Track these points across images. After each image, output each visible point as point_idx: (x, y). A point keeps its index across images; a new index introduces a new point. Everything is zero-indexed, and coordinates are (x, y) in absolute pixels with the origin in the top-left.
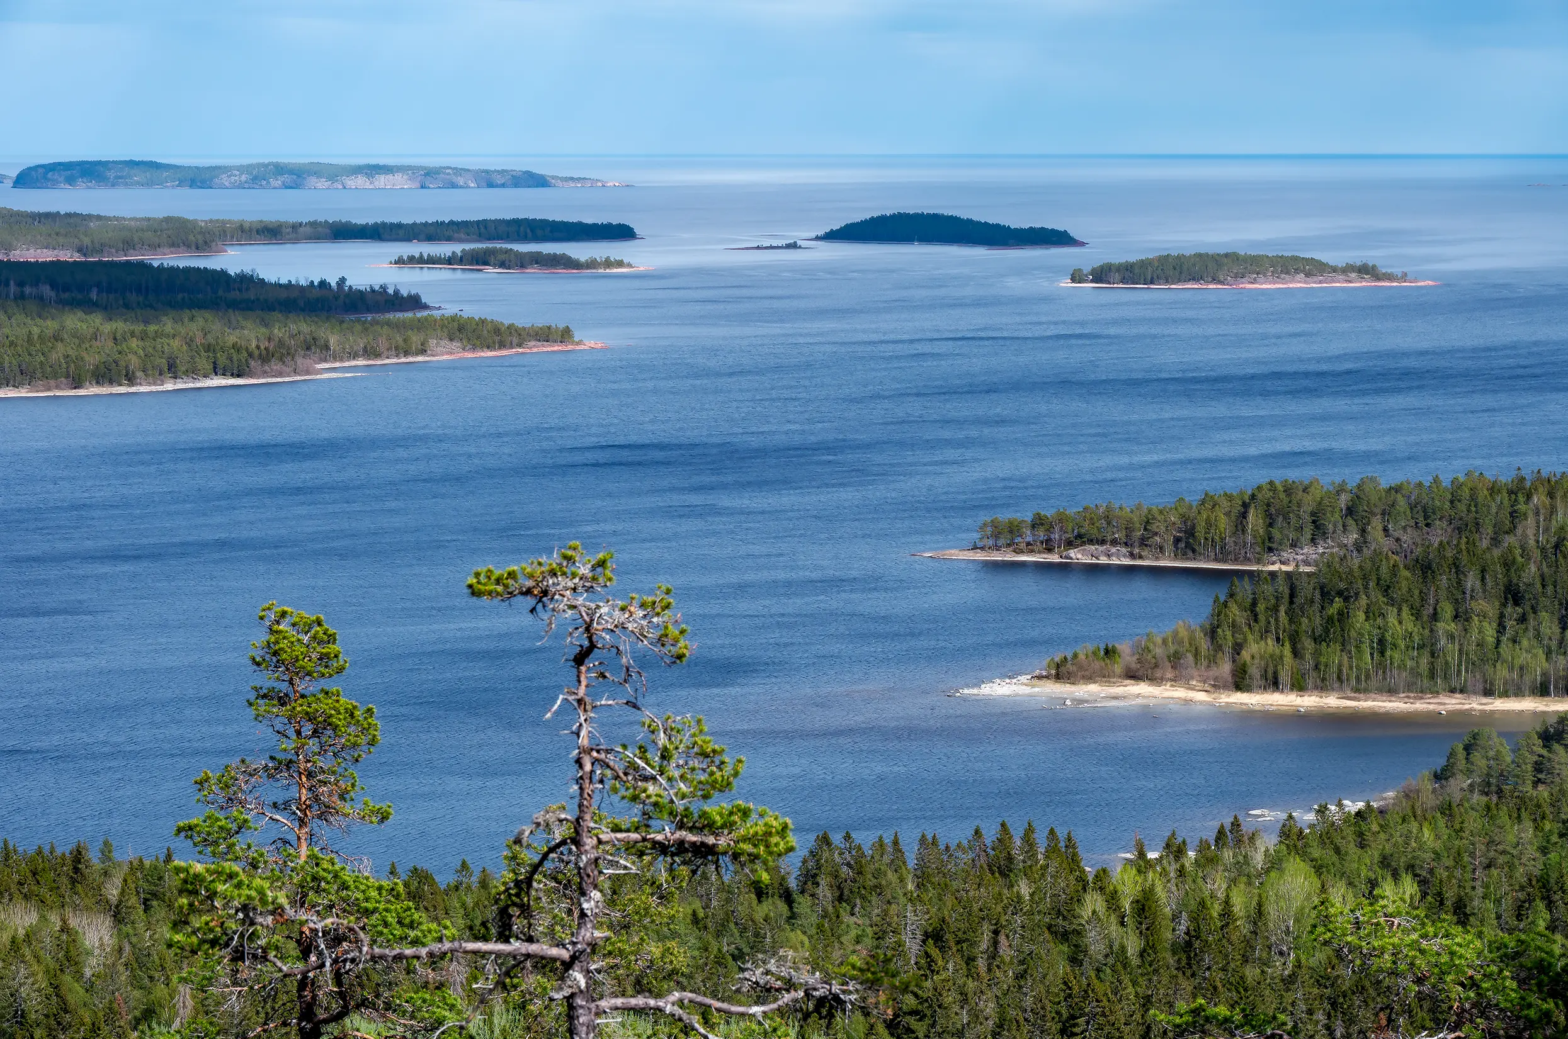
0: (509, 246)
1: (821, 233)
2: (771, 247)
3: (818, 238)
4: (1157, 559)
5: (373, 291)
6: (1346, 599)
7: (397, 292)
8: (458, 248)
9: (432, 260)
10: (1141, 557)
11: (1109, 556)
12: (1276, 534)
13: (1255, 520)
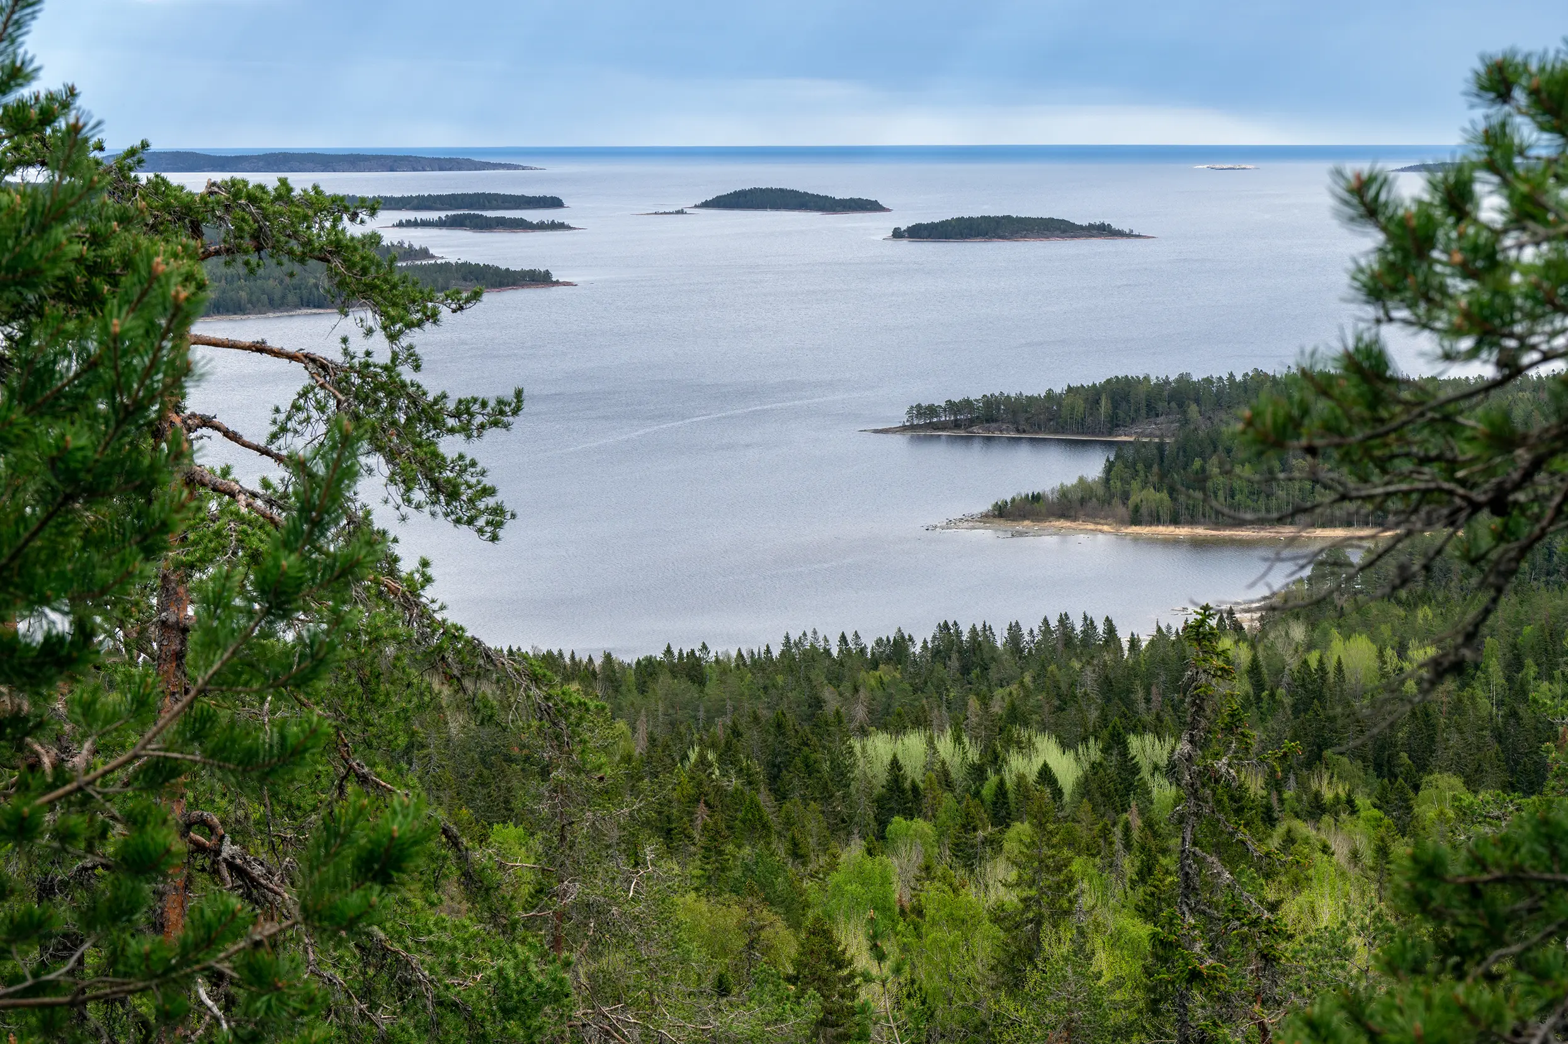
0: (476, 212)
1: (699, 203)
2: (665, 213)
3: (696, 206)
4: (1037, 433)
5: (393, 245)
6: (1204, 459)
7: (410, 246)
8: (443, 214)
9: (425, 224)
10: (1024, 432)
11: (1001, 431)
12: (1121, 414)
13: (1104, 405)
